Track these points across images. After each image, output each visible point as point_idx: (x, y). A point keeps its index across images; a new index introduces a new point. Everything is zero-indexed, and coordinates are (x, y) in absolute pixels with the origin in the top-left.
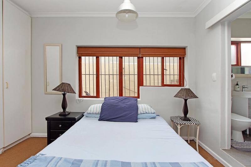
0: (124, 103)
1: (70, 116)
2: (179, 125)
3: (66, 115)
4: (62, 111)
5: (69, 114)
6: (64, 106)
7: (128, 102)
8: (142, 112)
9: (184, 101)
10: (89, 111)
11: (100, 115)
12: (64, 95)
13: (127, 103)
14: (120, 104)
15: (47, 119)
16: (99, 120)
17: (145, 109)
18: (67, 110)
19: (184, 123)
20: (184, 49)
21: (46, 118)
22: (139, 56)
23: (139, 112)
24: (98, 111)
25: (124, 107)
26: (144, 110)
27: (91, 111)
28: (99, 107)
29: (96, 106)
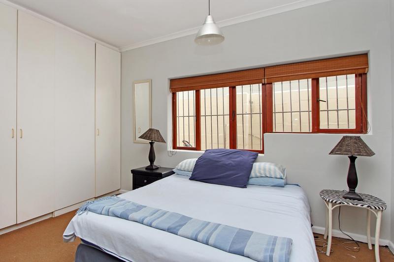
0: (231, 158)
1: (158, 171)
2: (330, 205)
3: (153, 169)
4: (149, 164)
5: (157, 168)
6: (152, 158)
7: (238, 157)
8: (258, 175)
9: (349, 161)
10: (179, 167)
11: (191, 173)
12: (152, 144)
13: (236, 158)
14: (223, 159)
15: (133, 171)
16: (191, 179)
17: (265, 170)
18: (155, 163)
19: (339, 202)
20: (365, 55)
21: (131, 171)
22: (263, 83)
23: (253, 174)
24: (191, 168)
25: (229, 164)
26: (262, 172)
27: (181, 166)
28: (194, 162)
29: (190, 162)
